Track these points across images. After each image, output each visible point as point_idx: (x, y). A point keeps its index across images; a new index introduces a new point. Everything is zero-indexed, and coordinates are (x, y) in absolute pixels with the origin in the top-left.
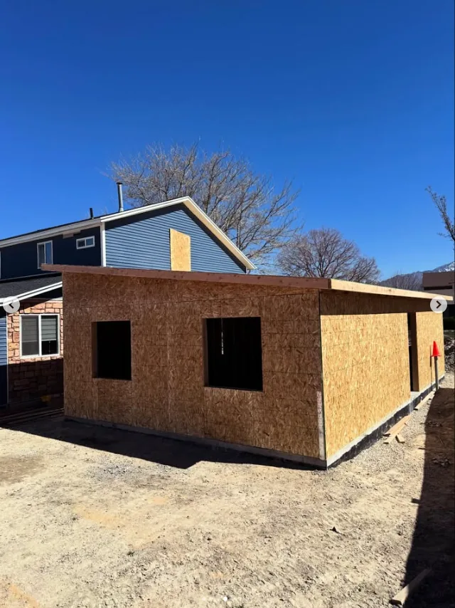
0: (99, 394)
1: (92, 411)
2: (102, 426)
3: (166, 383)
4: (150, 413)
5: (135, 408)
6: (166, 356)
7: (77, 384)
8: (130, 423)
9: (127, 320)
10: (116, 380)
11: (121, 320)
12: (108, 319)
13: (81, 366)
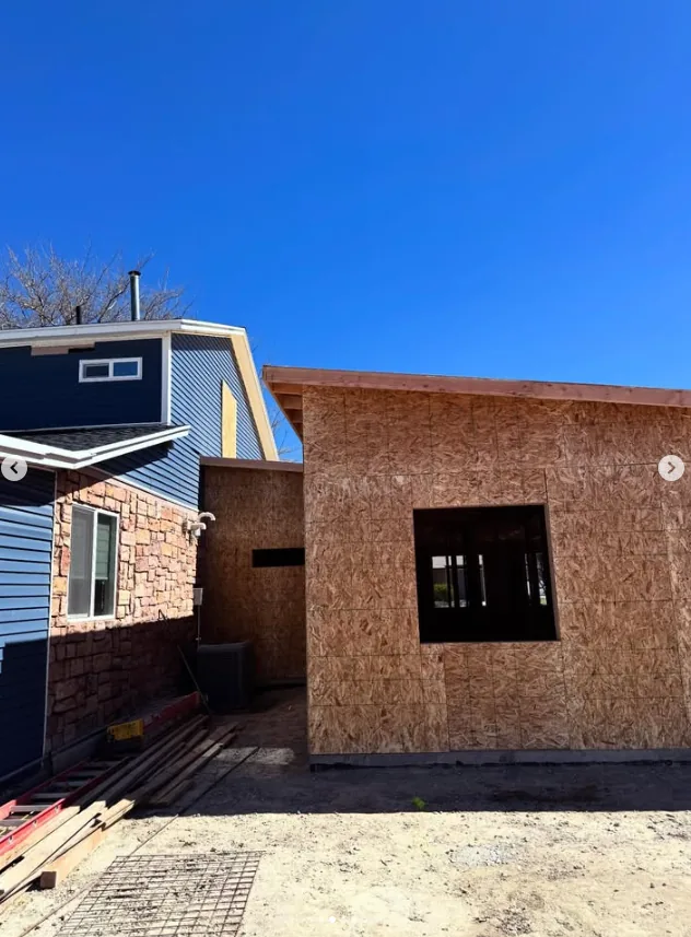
0: (447, 683)
1: (427, 729)
2: (459, 764)
3: (671, 638)
4: (627, 712)
5: (577, 704)
6: (668, 579)
7: (361, 664)
8: (562, 744)
9: (534, 501)
10: (509, 644)
11: (516, 502)
12: (474, 502)
13: (377, 618)
